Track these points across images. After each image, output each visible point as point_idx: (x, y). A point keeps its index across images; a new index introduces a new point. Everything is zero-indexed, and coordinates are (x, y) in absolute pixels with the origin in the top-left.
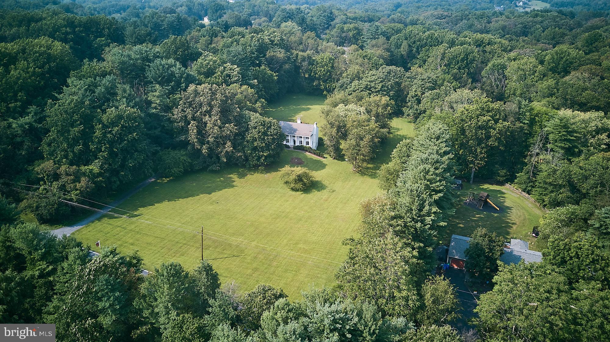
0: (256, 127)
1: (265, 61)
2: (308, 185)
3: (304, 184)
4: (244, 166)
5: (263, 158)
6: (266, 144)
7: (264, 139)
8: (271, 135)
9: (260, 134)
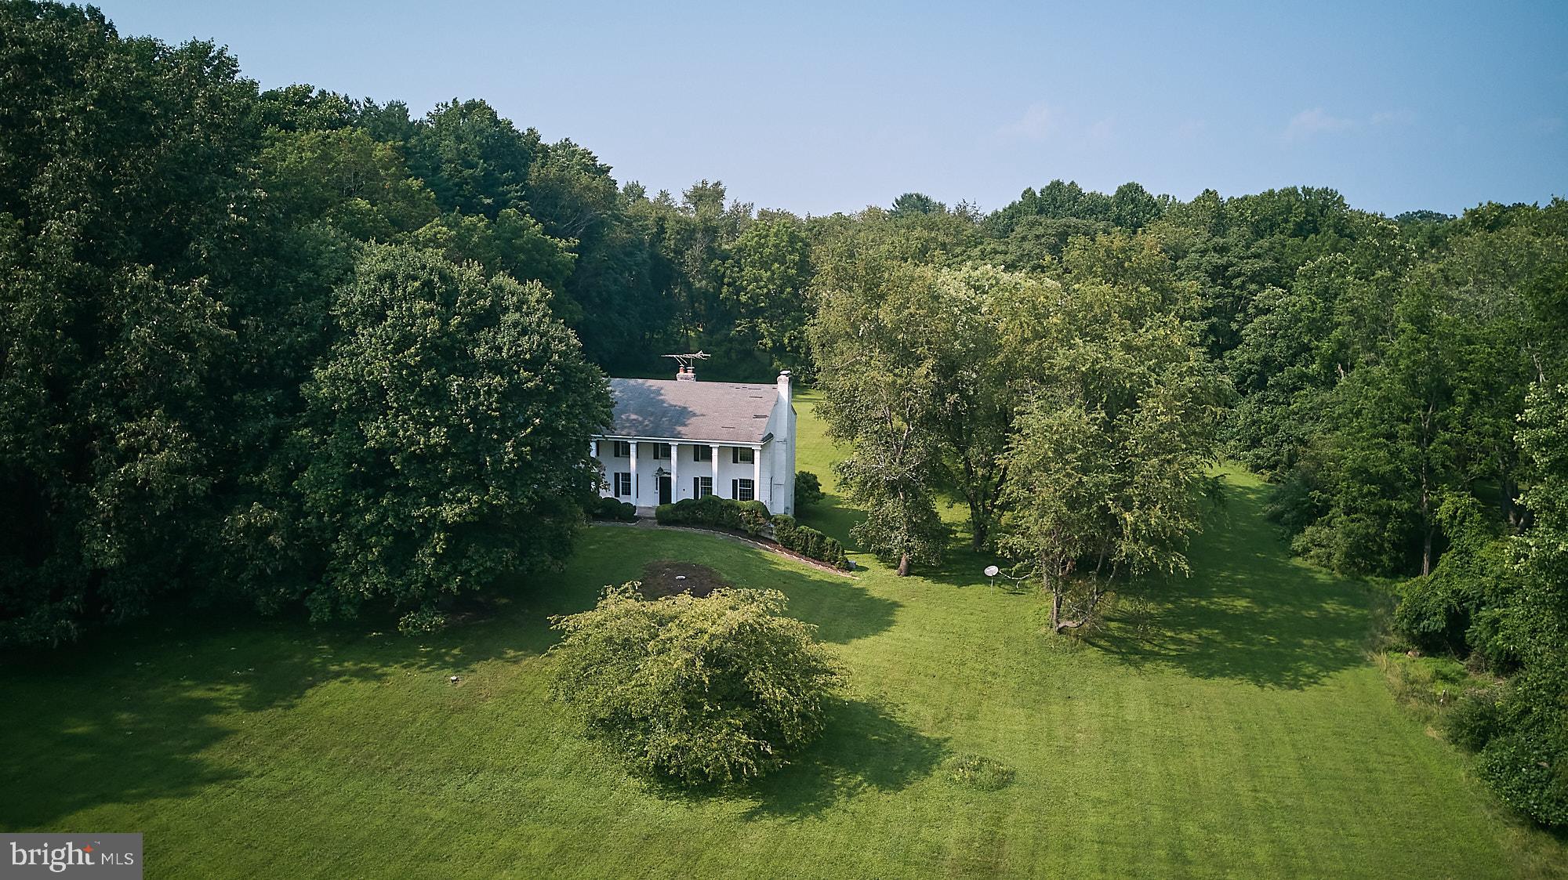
0: (386, 305)
1: (521, 199)
2: (794, 733)
3: (768, 728)
4: (293, 616)
5: (439, 542)
6: (457, 432)
7: (437, 395)
8: (495, 367)
9: (411, 355)
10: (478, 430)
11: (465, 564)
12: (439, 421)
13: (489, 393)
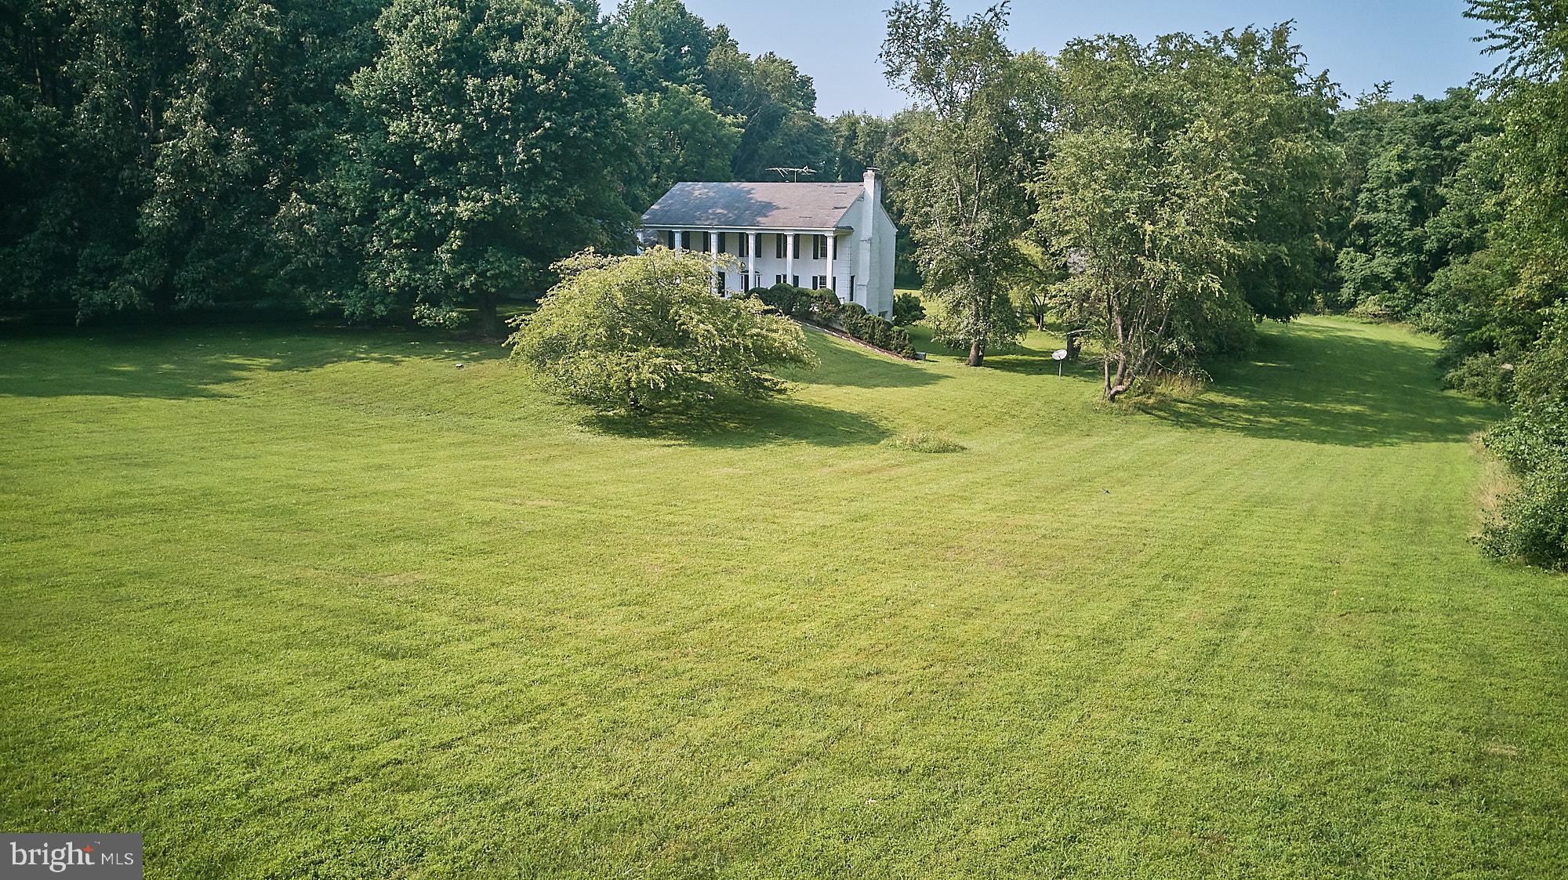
5: (455, 239)
10: (492, 130)
11: (482, 266)
12: (455, 120)
13: (502, 92)
